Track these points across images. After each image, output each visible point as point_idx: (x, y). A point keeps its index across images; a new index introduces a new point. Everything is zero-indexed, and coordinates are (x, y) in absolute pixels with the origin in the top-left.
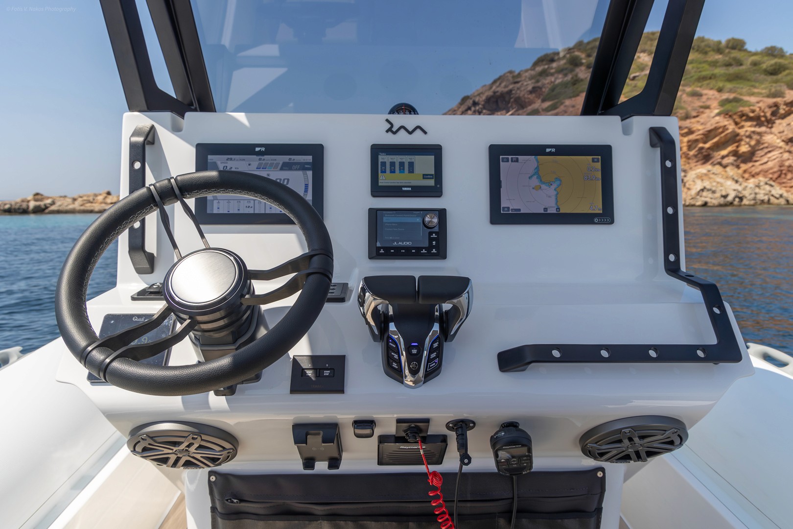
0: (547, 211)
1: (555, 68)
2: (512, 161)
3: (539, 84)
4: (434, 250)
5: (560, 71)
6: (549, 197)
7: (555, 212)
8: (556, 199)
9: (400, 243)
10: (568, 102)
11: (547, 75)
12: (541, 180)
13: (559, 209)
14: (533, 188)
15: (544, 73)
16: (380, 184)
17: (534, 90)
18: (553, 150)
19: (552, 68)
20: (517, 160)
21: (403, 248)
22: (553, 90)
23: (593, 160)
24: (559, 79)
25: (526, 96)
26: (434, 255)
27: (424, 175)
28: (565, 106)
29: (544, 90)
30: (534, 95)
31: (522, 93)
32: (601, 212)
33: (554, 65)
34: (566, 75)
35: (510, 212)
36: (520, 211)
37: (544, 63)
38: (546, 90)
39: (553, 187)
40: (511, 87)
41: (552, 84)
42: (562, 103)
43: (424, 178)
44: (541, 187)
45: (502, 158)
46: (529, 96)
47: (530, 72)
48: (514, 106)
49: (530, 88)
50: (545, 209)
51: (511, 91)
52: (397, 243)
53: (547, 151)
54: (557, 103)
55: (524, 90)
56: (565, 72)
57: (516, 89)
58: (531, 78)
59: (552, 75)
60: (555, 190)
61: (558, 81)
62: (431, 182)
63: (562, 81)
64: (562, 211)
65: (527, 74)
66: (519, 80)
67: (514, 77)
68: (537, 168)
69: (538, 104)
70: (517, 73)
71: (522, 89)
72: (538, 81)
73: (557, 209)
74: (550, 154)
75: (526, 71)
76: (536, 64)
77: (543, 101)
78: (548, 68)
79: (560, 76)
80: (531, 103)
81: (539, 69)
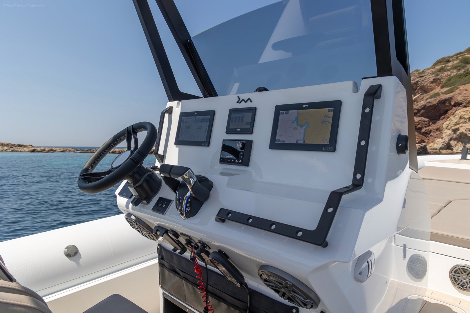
0: (298, 142)
1: (451, 66)
2: (285, 114)
3: (439, 77)
4: (241, 161)
5: (455, 67)
6: (300, 134)
7: (302, 143)
8: (304, 135)
9: (229, 156)
10: (462, 87)
11: (445, 71)
12: (298, 124)
13: (305, 141)
14: (293, 129)
15: (442, 70)
16: (230, 128)
17: (435, 81)
18: (307, 106)
19: (448, 66)
20: (288, 113)
21: (229, 159)
22: (449, 80)
23: (329, 111)
24: (454, 73)
25: (428, 85)
26: (240, 163)
27: (247, 123)
28: (460, 90)
29: (442, 80)
30: (434, 84)
31: (426, 83)
32: (328, 144)
33: (450, 64)
34: (459, 70)
35: (280, 142)
36: (284, 142)
37: (442, 63)
38: (444, 81)
39: (304, 128)
40: (417, 80)
41: (449, 76)
42: (457, 88)
43: (246, 124)
44: (297, 128)
45: (281, 112)
46: (431, 85)
47: (431, 69)
48: (420, 92)
49: (431, 80)
50: (297, 141)
51: (417, 82)
52: (228, 156)
53: (303, 107)
54: (454, 88)
55: (427, 81)
56: (459, 68)
57: (421, 81)
58: (433, 73)
59: (448, 70)
60: (304, 129)
61: (453, 74)
62: (248, 127)
63: (456, 74)
64: (306, 143)
65: (429, 71)
66: (423, 75)
67: (419, 73)
68: (297, 117)
69: (439, 90)
70: (421, 71)
71: (426, 80)
72: (437, 75)
73: (303, 141)
74: (305, 108)
75: (429, 69)
76: (436, 64)
77: (442, 87)
78: (445, 66)
79: (455, 71)
80: (432, 89)
81: (438, 67)
